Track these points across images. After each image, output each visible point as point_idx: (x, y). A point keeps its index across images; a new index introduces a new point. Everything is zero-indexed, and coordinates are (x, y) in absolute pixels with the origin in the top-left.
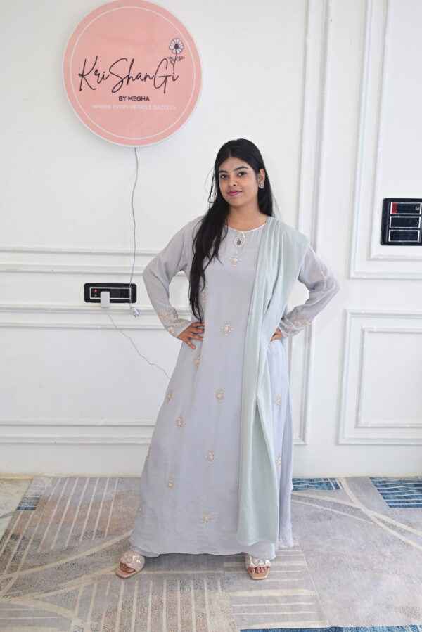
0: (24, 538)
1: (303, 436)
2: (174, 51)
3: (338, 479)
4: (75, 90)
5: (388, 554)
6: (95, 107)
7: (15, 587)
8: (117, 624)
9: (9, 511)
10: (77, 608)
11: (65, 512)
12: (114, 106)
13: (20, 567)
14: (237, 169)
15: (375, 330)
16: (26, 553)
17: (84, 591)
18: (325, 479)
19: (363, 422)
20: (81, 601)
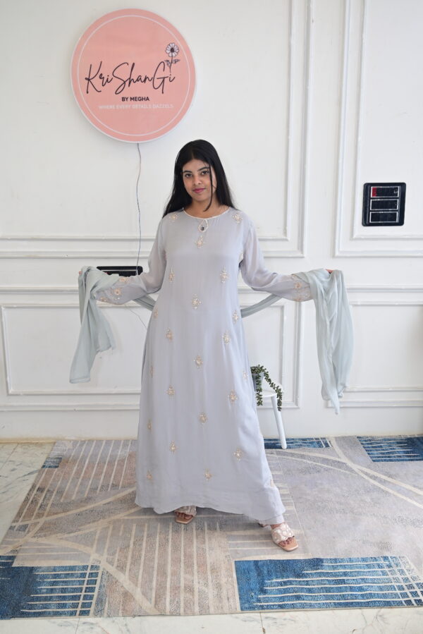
0: (48, 491)
1: (296, 401)
2: (170, 55)
3: (328, 438)
4: (82, 93)
5: (368, 499)
6: (101, 107)
7: (42, 529)
8: (129, 558)
9: (36, 469)
10: (95, 546)
11: (84, 469)
12: (117, 106)
13: (46, 514)
14: (201, 169)
16: (50, 503)
17: (101, 532)
18: (316, 439)
20: (98, 540)
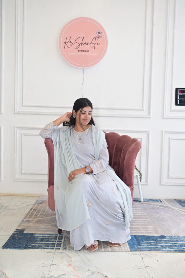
1: (147, 181)
2: (98, 35)
3: (161, 199)
4: (63, 48)
6: (69, 54)
9: (32, 204)
12: (76, 54)
15: (174, 138)
16: (39, 214)
18: (156, 199)
19: (170, 176)
